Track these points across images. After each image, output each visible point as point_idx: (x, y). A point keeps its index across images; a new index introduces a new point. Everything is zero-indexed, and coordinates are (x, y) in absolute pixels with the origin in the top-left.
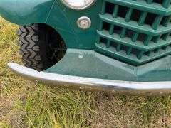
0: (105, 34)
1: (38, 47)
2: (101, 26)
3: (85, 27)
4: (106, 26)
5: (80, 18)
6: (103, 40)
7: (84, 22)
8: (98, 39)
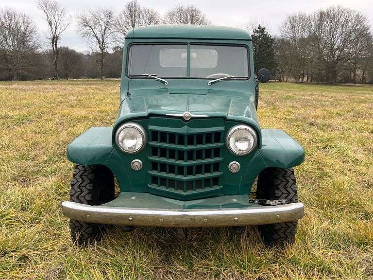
0: (155, 173)
1: (90, 195)
2: (151, 166)
3: (137, 168)
4: (155, 165)
5: (134, 161)
6: (155, 179)
7: (137, 163)
8: (150, 179)
